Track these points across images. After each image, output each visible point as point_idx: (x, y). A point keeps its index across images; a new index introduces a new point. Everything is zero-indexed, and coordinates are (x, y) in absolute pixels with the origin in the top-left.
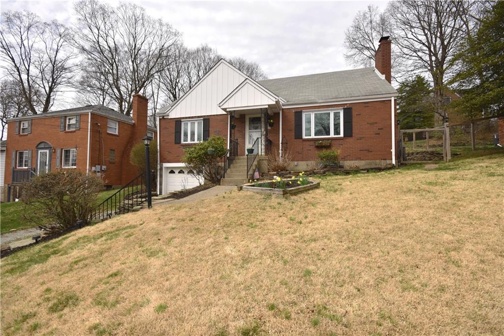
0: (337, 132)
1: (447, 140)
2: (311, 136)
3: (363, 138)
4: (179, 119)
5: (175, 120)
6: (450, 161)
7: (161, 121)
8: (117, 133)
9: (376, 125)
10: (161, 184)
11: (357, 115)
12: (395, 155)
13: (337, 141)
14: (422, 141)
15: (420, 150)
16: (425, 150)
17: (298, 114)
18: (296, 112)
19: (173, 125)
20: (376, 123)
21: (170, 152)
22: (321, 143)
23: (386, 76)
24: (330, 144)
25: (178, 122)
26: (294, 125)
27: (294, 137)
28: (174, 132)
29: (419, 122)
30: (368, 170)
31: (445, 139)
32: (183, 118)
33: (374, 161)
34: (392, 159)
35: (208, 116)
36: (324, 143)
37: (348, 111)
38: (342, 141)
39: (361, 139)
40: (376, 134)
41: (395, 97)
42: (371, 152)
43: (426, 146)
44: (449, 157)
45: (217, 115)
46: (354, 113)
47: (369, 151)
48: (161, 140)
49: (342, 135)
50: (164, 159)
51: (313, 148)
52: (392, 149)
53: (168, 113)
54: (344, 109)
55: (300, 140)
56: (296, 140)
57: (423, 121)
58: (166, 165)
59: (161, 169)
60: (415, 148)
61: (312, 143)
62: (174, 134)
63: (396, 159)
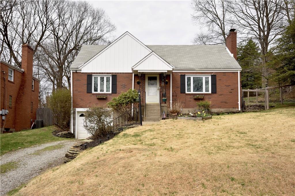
0: (207, 90)
1: (267, 98)
2: (190, 91)
3: (223, 94)
4: (90, 74)
5: (87, 74)
6: (268, 110)
7: (74, 74)
8: (12, 81)
9: (229, 87)
10: (74, 125)
11: (219, 80)
12: (240, 106)
13: (207, 95)
14: (253, 97)
15: (252, 104)
16: (256, 104)
17: (183, 76)
18: (181, 75)
19: (86, 78)
20: (230, 86)
21: (82, 100)
22: (198, 97)
23: (234, 55)
24: (204, 97)
25: (89, 76)
26: (180, 84)
27: (180, 92)
28: (86, 83)
29: (251, 81)
30: (228, 113)
31: (266, 97)
32: (94, 73)
33: (229, 109)
34: (238, 108)
35: (115, 73)
36: (200, 97)
37: (214, 77)
38: (210, 96)
39: (221, 95)
40: (230, 92)
41: (240, 71)
42: (227, 103)
43: (256, 101)
44: (268, 108)
45: (123, 73)
46: (218, 79)
47: (226, 103)
48: (74, 89)
49: (210, 92)
50: (77, 105)
51: (192, 100)
52: (238, 102)
53: (80, 68)
54: (212, 76)
55: (184, 94)
56: (181, 94)
57: (253, 80)
58: (78, 110)
59: (74, 113)
60: (249, 103)
61: (192, 96)
62: (86, 85)
63: (241, 108)
